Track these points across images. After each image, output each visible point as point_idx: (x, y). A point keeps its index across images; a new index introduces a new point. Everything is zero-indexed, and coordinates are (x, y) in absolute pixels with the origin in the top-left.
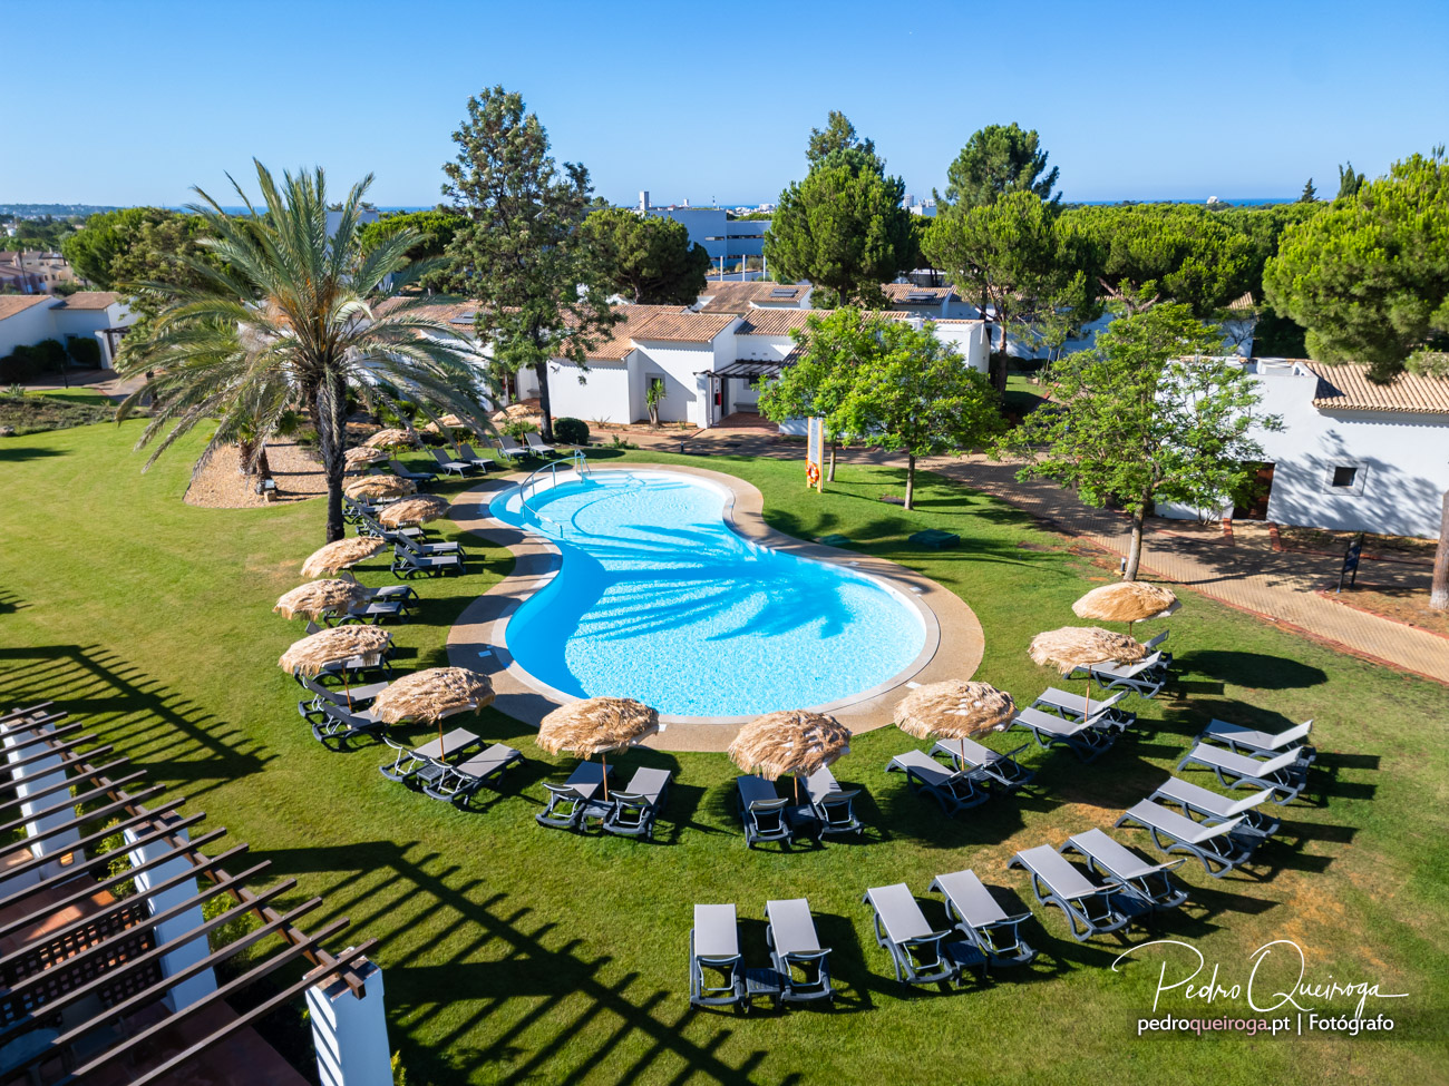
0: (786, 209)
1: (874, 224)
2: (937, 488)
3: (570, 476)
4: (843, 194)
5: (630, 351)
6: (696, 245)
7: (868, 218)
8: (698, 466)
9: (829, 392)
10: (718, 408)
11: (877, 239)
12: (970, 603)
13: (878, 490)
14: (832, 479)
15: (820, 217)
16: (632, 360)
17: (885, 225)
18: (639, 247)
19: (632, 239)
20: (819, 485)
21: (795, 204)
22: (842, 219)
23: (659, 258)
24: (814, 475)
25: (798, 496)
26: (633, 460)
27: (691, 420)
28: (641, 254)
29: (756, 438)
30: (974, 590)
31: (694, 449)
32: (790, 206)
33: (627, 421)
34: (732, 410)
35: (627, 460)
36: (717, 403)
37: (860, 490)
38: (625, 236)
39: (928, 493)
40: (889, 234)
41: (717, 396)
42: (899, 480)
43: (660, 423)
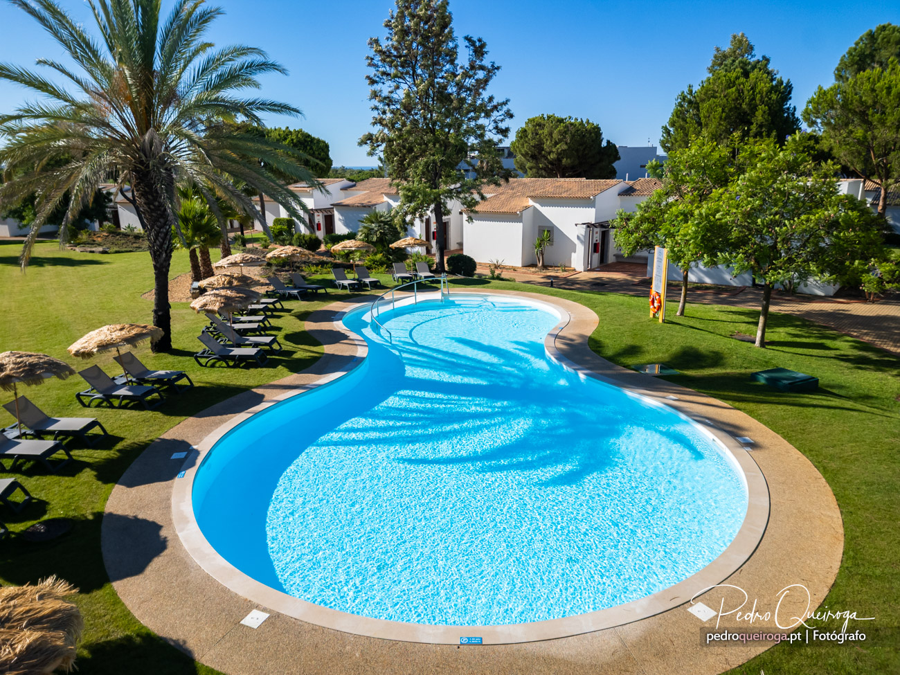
0: (682, 106)
1: (759, 114)
2: (791, 330)
3: (436, 296)
4: (734, 89)
5: (527, 208)
6: (608, 142)
7: (754, 108)
8: (552, 295)
9: (677, 216)
10: (596, 256)
11: (761, 126)
12: (825, 471)
13: (731, 327)
14: (682, 313)
15: (711, 110)
16: (527, 215)
17: (769, 114)
18: (560, 141)
19: (556, 135)
20: (660, 315)
21: (690, 102)
22: (730, 110)
23: (577, 151)
24: (656, 304)
25: (636, 324)
26: (497, 288)
27: (574, 265)
28: (562, 146)
29: (614, 280)
30: (831, 451)
31: (562, 285)
32: (686, 105)
33: (519, 264)
34: (611, 259)
35: (492, 288)
36: (595, 250)
37: (711, 326)
38: (551, 134)
39: (781, 334)
40: (773, 122)
41: (596, 246)
42: (751, 320)
43: (545, 267)
